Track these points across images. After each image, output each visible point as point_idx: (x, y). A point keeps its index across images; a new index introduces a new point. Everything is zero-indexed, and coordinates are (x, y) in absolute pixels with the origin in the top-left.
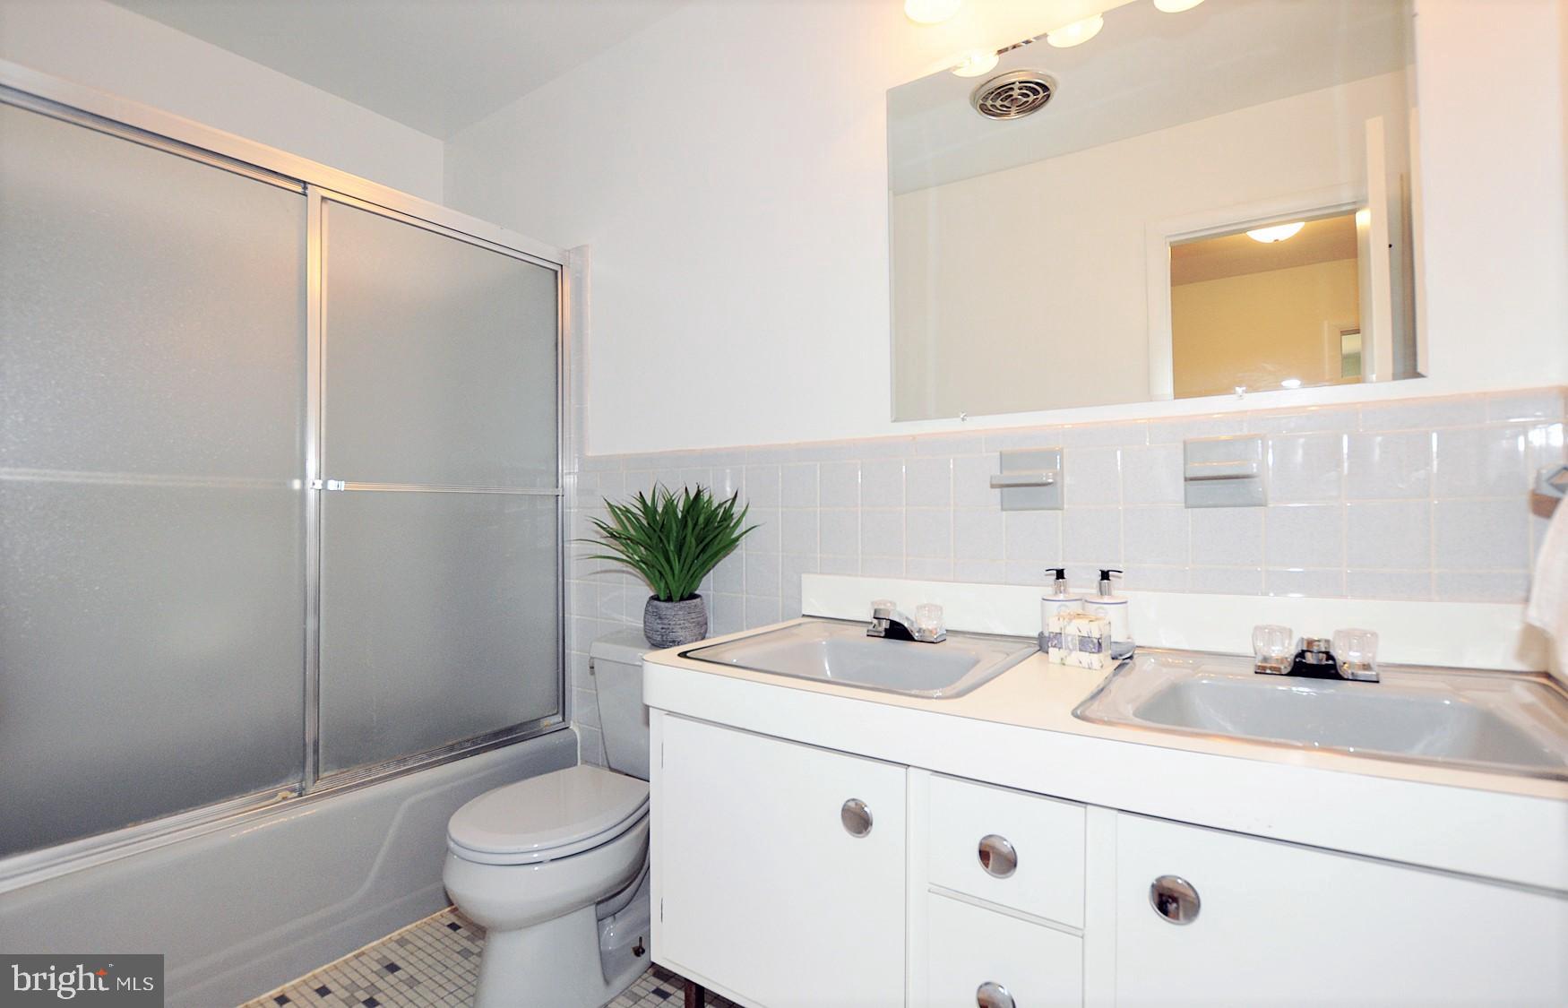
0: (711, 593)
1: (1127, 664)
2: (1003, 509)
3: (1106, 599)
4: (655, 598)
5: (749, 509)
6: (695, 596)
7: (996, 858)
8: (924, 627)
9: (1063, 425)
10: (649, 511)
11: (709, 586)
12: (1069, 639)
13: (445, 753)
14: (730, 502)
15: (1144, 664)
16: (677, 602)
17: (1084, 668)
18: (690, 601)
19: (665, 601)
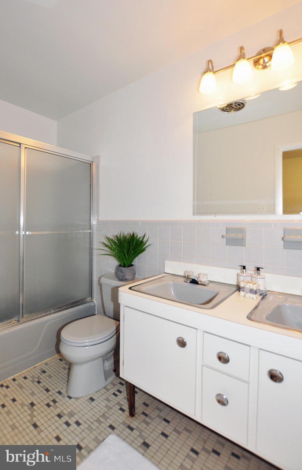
0: (137, 264)
1: (265, 297)
2: (227, 245)
3: (259, 277)
4: (120, 266)
5: (149, 239)
6: (132, 265)
7: (223, 359)
8: (202, 280)
9: (246, 220)
10: (118, 239)
11: (136, 262)
12: (247, 289)
13: (58, 309)
14: (143, 237)
15: (270, 298)
16: (127, 267)
17: (251, 298)
18: (130, 267)
19: (123, 267)
